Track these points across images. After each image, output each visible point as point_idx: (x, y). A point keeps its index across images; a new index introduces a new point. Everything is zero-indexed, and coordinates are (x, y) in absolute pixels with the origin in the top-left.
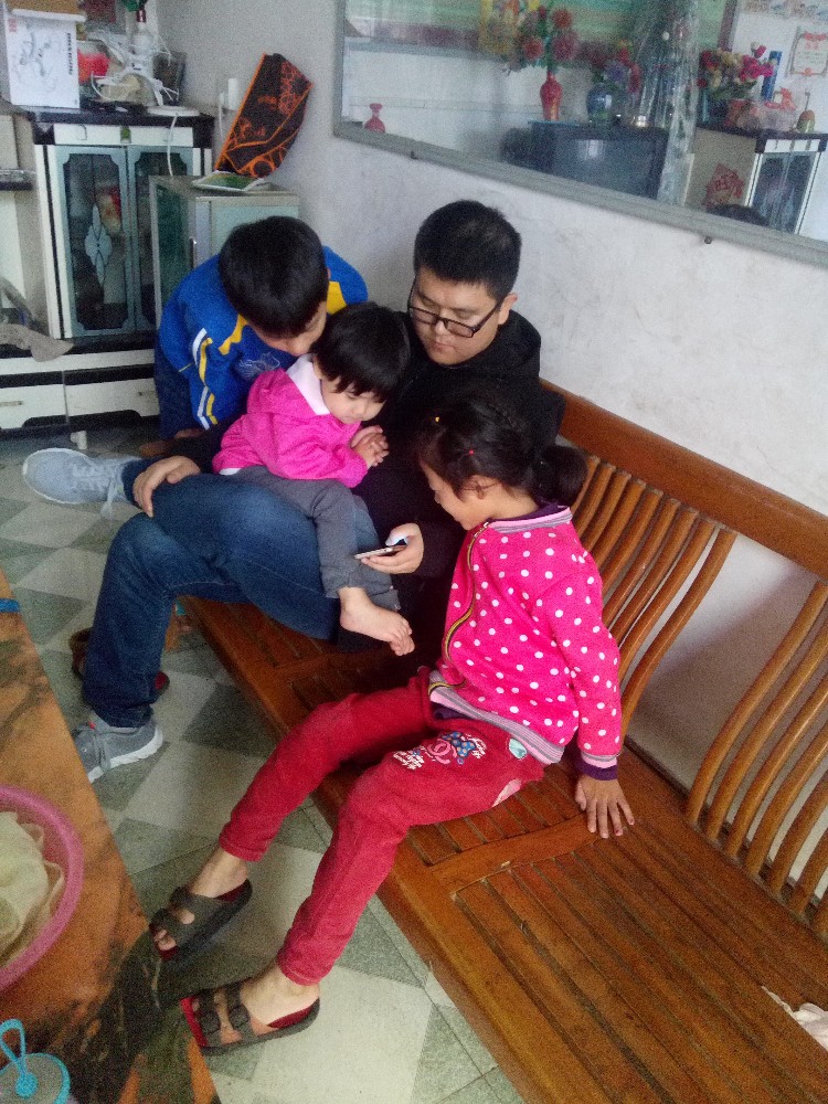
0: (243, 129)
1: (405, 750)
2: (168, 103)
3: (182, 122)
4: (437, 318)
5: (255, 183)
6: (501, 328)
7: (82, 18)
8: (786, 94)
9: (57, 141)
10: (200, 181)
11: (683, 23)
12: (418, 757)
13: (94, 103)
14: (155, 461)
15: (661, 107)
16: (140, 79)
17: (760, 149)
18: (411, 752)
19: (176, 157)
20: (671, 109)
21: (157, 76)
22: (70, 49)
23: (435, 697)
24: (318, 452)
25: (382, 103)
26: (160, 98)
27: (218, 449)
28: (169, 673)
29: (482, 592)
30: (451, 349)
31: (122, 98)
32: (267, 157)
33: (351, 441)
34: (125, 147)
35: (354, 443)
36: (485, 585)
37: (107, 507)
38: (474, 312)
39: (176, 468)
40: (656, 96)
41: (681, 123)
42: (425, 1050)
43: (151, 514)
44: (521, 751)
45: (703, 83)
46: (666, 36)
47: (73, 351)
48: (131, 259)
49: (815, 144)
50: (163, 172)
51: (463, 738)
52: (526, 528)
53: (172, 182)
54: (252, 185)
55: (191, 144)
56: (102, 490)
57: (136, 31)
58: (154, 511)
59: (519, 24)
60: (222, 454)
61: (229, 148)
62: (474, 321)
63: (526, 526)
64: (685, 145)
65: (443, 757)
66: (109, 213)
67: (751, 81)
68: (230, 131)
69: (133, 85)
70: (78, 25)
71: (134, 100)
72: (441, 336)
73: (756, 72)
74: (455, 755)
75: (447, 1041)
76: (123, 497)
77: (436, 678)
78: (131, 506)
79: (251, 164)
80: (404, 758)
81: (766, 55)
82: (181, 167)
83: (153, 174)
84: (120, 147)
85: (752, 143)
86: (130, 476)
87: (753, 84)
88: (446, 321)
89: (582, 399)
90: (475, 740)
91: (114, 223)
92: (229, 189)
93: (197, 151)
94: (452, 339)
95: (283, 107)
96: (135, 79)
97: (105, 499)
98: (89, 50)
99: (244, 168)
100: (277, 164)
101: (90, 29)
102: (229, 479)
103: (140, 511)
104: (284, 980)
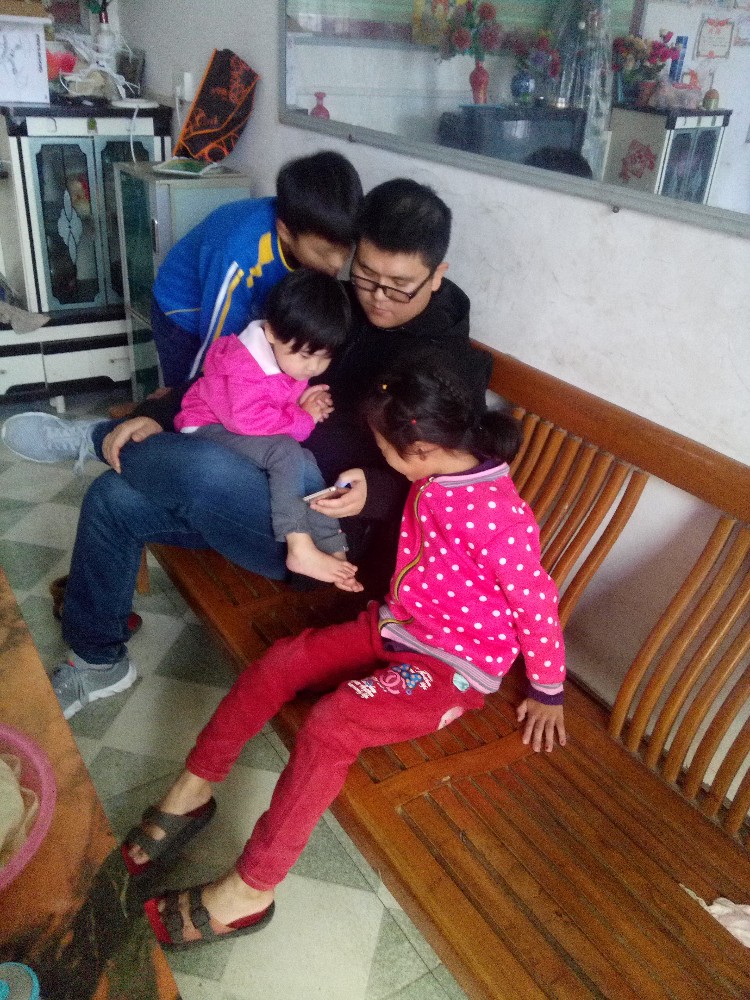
0: (197, 118)
1: (359, 679)
2: (130, 95)
3: (143, 113)
4: (377, 286)
5: (211, 166)
6: (434, 294)
7: (49, 20)
8: (693, 75)
9: (30, 133)
10: (160, 166)
11: (598, 14)
12: (371, 687)
13: (61, 98)
14: (123, 421)
15: (580, 90)
16: (104, 74)
17: (670, 125)
18: (364, 682)
19: (138, 145)
20: (588, 91)
21: (119, 73)
22: (39, 49)
23: (385, 633)
24: (270, 410)
25: (326, 92)
26: (123, 92)
27: (178, 409)
28: (142, 614)
29: (430, 540)
30: (390, 314)
31: (89, 92)
32: (220, 143)
33: (299, 399)
34: (92, 137)
35: (303, 400)
36: (433, 535)
37: (79, 463)
38: (410, 280)
39: (141, 428)
40: (575, 80)
41: (598, 103)
42: (378, 949)
43: (119, 471)
44: (464, 685)
45: (617, 67)
46: (582, 25)
47: (50, 324)
48: (100, 240)
49: (720, 120)
50: (128, 158)
51: (412, 671)
52: (469, 482)
53: (135, 168)
54: (207, 169)
55: (152, 133)
56: (74, 449)
57: (100, 31)
58: (121, 468)
59: (449, 17)
60: (183, 413)
61: (185, 137)
62: (410, 288)
63: (468, 481)
64: (602, 124)
65: (392, 688)
66: (79, 197)
67: (661, 64)
68: (186, 118)
69: (97, 81)
70: (46, 28)
71: (99, 94)
72: (381, 302)
73: (664, 57)
74: (404, 686)
75: (398, 941)
76: (93, 455)
77: (386, 615)
78: (103, 464)
79: (206, 150)
80: (358, 686)
81: (673, 40)
82: (143, 153)
83: (118, 160)
84: (87, 137)
85: (662, 120)
86: (99, 435)
87: (662, 67)
88: (384, 288)
89: (508, 356)
90: (422, 673)
91: (84, 207)
92: (187, 173)
93: (157, 140)
94: (390, 304)
95: (233, 98)
96: (99, 75)
97: (77, 458)
98: (57, 49)
99: (200, 154)
100: (230, 149)
101: (57, 31)
102: (188, 437)
103: (107, 468)
104: (242, 885)
